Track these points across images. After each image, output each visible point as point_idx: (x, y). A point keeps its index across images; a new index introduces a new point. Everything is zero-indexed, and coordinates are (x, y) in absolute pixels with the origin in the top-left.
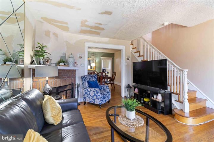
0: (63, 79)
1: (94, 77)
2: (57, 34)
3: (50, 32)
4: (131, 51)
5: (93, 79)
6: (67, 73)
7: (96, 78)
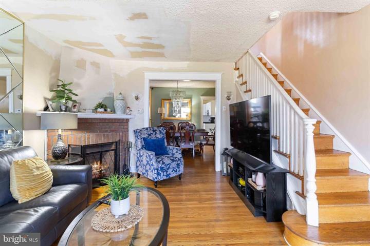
0: (102, 134)
1: (160, 132)
2: (99, 64)
3: (86, 61)
4: (236, 81)
5: (158, 136)
6: (110, 124)
7: (163, 134)
